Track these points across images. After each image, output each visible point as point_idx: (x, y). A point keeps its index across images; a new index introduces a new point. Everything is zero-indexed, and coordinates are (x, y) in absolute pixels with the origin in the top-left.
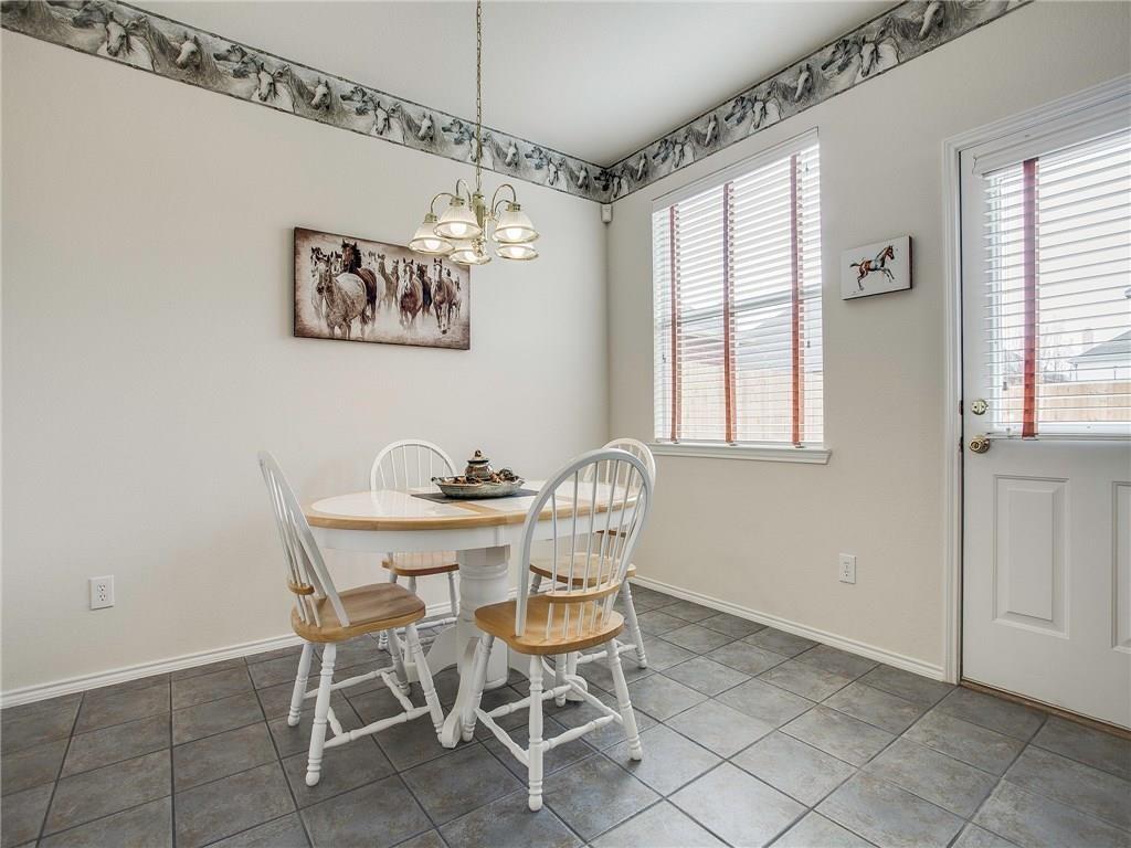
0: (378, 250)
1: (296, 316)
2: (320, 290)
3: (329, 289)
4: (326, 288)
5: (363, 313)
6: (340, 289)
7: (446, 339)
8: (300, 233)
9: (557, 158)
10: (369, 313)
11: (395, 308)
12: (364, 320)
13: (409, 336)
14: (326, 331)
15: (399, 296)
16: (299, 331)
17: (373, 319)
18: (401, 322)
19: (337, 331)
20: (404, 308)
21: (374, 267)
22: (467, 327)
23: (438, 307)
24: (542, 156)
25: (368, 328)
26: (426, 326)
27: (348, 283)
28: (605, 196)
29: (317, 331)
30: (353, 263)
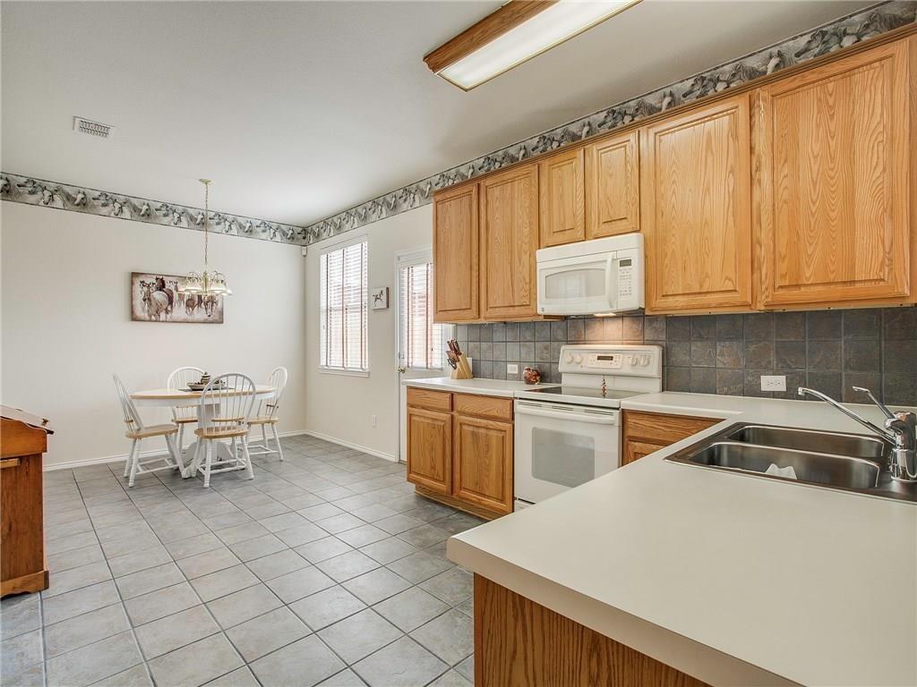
0: (174, 279)
1: (132, 312)
2: (144, 300)
3: (149, 299)
4: (148, 299)
5: (166, 309)
6: (154, 299)
7: (210, 319)
8: (134, 275)
9: (275, 227)
10: (169, 309)
11: (183, 306)
12: (167, 312)
13: (190, 318)
14: (148, 318)
15: (185, 300)
16: (134, 318)
17: (172, 311)
18: (186, 312)
19: (153, 318)
20: (187, 305)
21: (172, 288)
22: (221, 313)
23: (206, 304)
24: (266, 225)
25: (169, 316)
26: (200, 313)
27: (159, 296)
28: (304, 242)
29: (143, 318)
30: (161, 286)
